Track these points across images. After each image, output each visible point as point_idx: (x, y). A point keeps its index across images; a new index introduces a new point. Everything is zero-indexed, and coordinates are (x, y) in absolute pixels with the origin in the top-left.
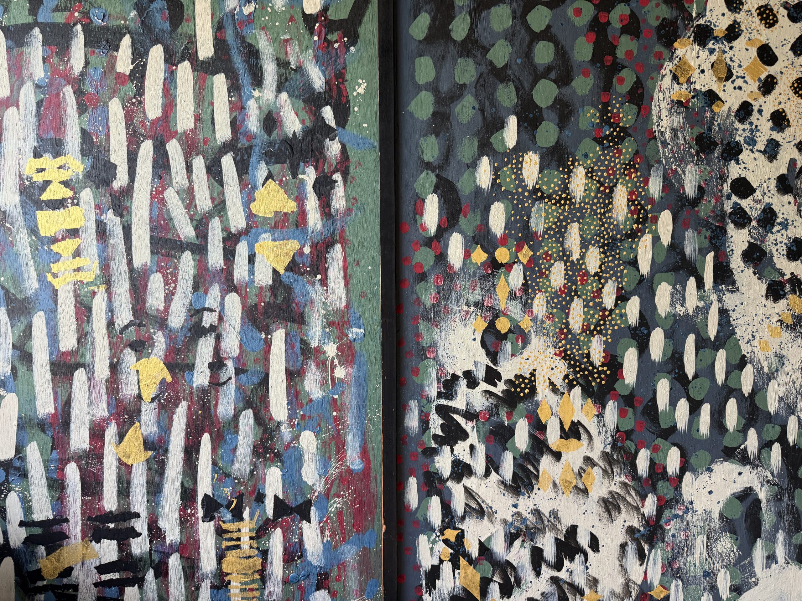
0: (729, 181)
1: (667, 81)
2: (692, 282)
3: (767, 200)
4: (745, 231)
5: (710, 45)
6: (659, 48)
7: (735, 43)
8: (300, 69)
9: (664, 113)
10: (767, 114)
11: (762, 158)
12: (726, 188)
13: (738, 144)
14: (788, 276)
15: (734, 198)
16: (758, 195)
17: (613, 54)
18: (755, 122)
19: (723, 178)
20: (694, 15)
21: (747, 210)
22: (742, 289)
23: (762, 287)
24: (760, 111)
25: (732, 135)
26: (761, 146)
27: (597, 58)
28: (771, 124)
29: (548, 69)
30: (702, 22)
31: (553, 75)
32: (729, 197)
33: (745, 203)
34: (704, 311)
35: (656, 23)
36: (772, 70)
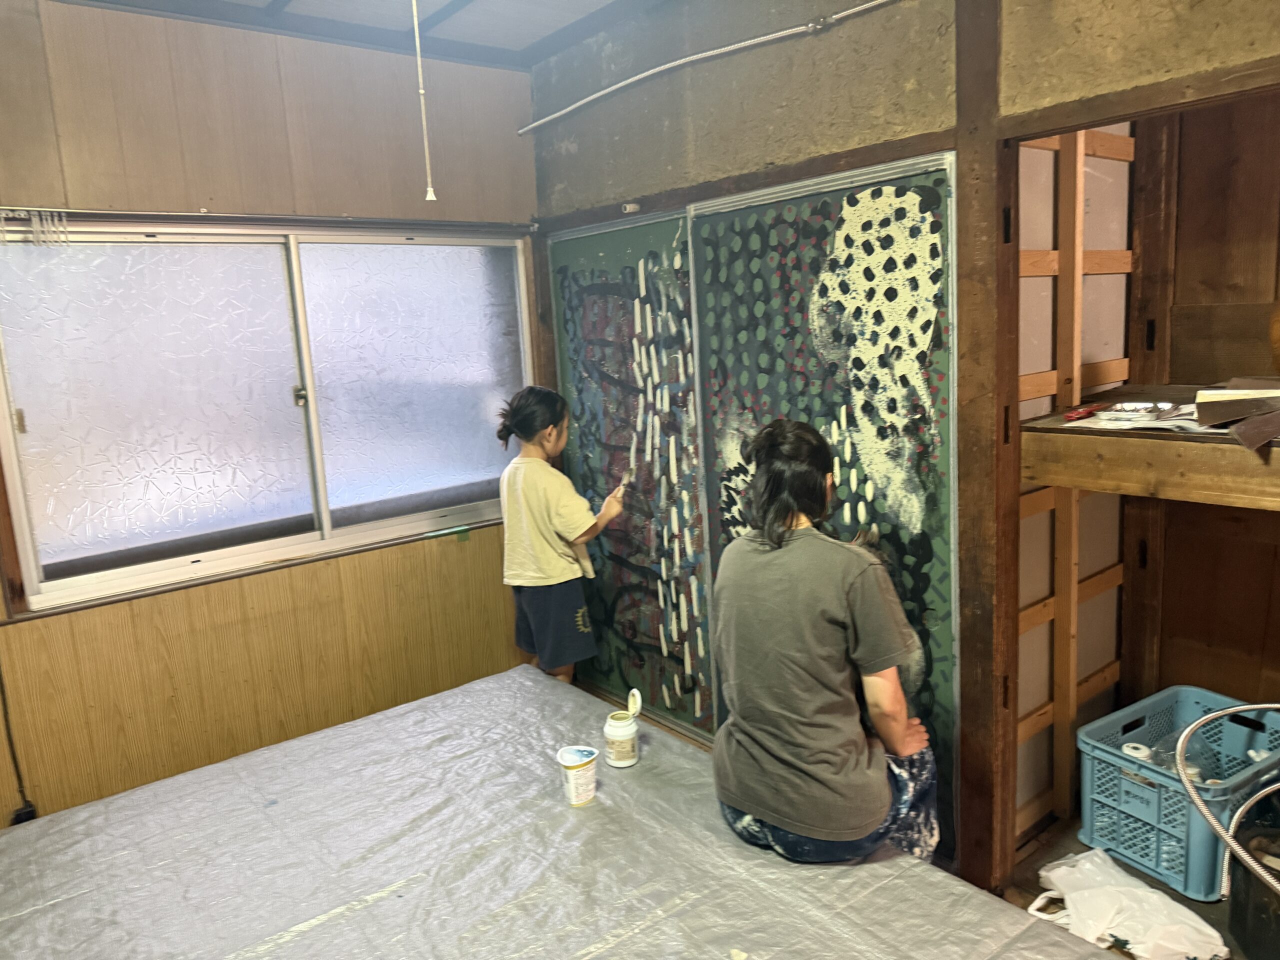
0: (851, 359)
1: (816, 297)
2: (835, 424)
3: (874, 372)
4: (862, 392)
5: (838, 271)
6: (811, 277)
7: (851, 269)
8: (674, 300)
9: (815, 317)
10: (871, 314)
11: (869, 344)
12: (850, 364)
13: (854, 335)
14: (888, 424)
15: (855, 371)
16: (867, 368)
17: (788, 283)
18: (865, 320)
19: (847, 358)
20: (828, 253)
21: (862, 378)
22: (863, 430)
23: (873, 430)
24: (867, 312)
25: (851, 330)
26: (868, 336)
27: (781, 287)
28: (873, 321)
29: (761, 294)
30: (832, 257)
31: (762, 299)
32: (851, 370)
33: (861, 374)
34: (842, 442)
35: (809, 261)
36: (872, 284)
